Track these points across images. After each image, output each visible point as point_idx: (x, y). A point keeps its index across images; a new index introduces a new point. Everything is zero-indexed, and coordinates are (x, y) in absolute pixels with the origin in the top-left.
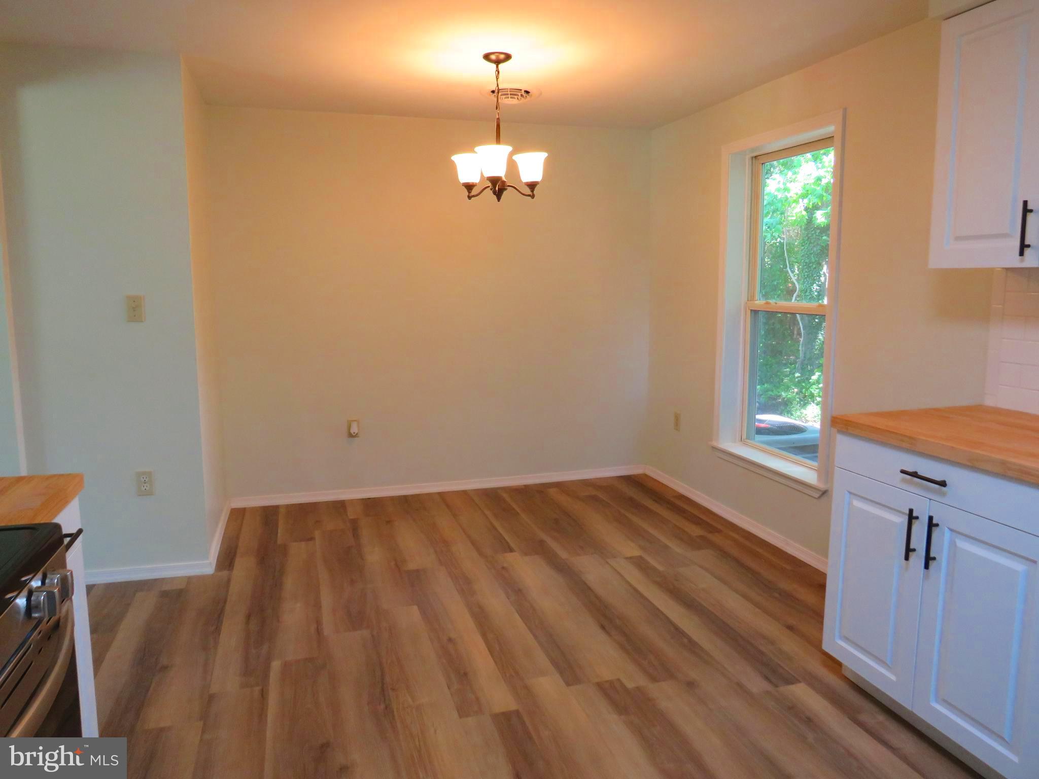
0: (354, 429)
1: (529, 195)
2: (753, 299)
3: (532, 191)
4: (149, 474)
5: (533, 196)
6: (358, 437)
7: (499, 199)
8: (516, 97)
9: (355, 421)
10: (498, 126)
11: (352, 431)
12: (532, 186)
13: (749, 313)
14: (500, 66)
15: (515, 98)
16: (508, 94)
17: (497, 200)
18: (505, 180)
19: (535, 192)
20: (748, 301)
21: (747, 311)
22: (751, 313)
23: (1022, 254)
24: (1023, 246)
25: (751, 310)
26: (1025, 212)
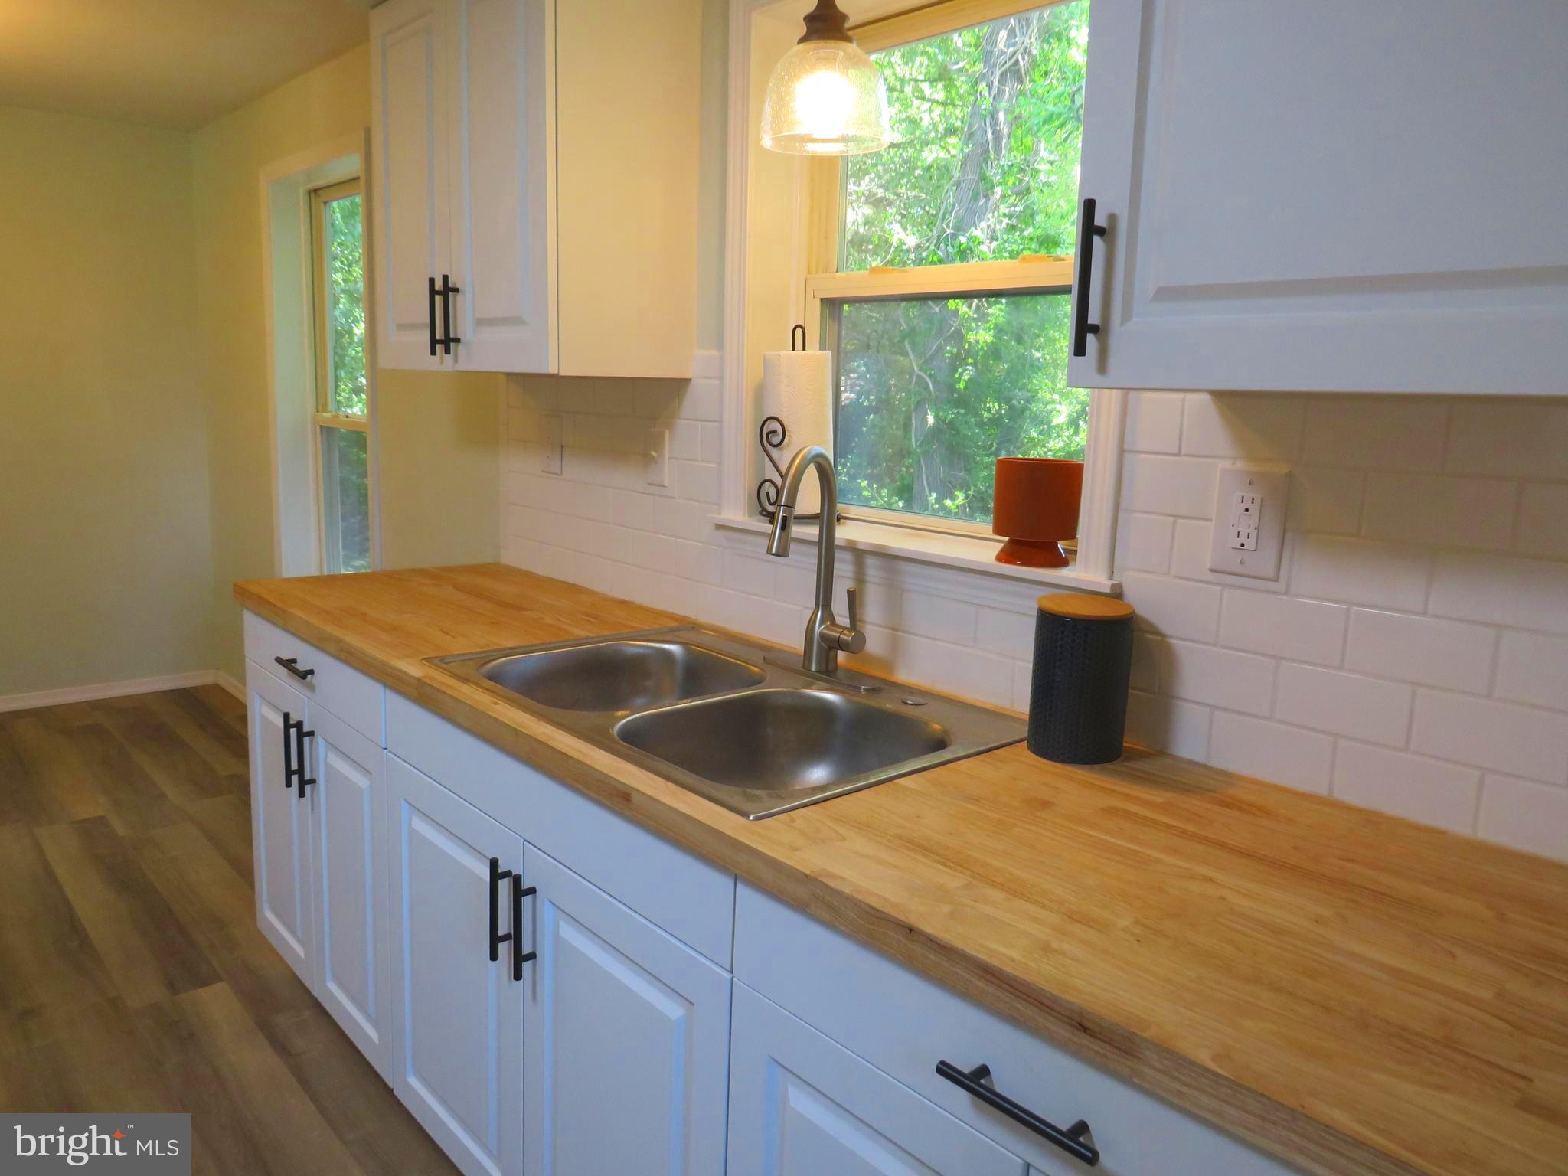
2: (325, 409)
13: (319, 430)
20: (317, 412)
21: (315, 427)
22: (321, 430)
23: (433, 352)
24: (434, 342)
25: (321, 426)
26: (433, 292)
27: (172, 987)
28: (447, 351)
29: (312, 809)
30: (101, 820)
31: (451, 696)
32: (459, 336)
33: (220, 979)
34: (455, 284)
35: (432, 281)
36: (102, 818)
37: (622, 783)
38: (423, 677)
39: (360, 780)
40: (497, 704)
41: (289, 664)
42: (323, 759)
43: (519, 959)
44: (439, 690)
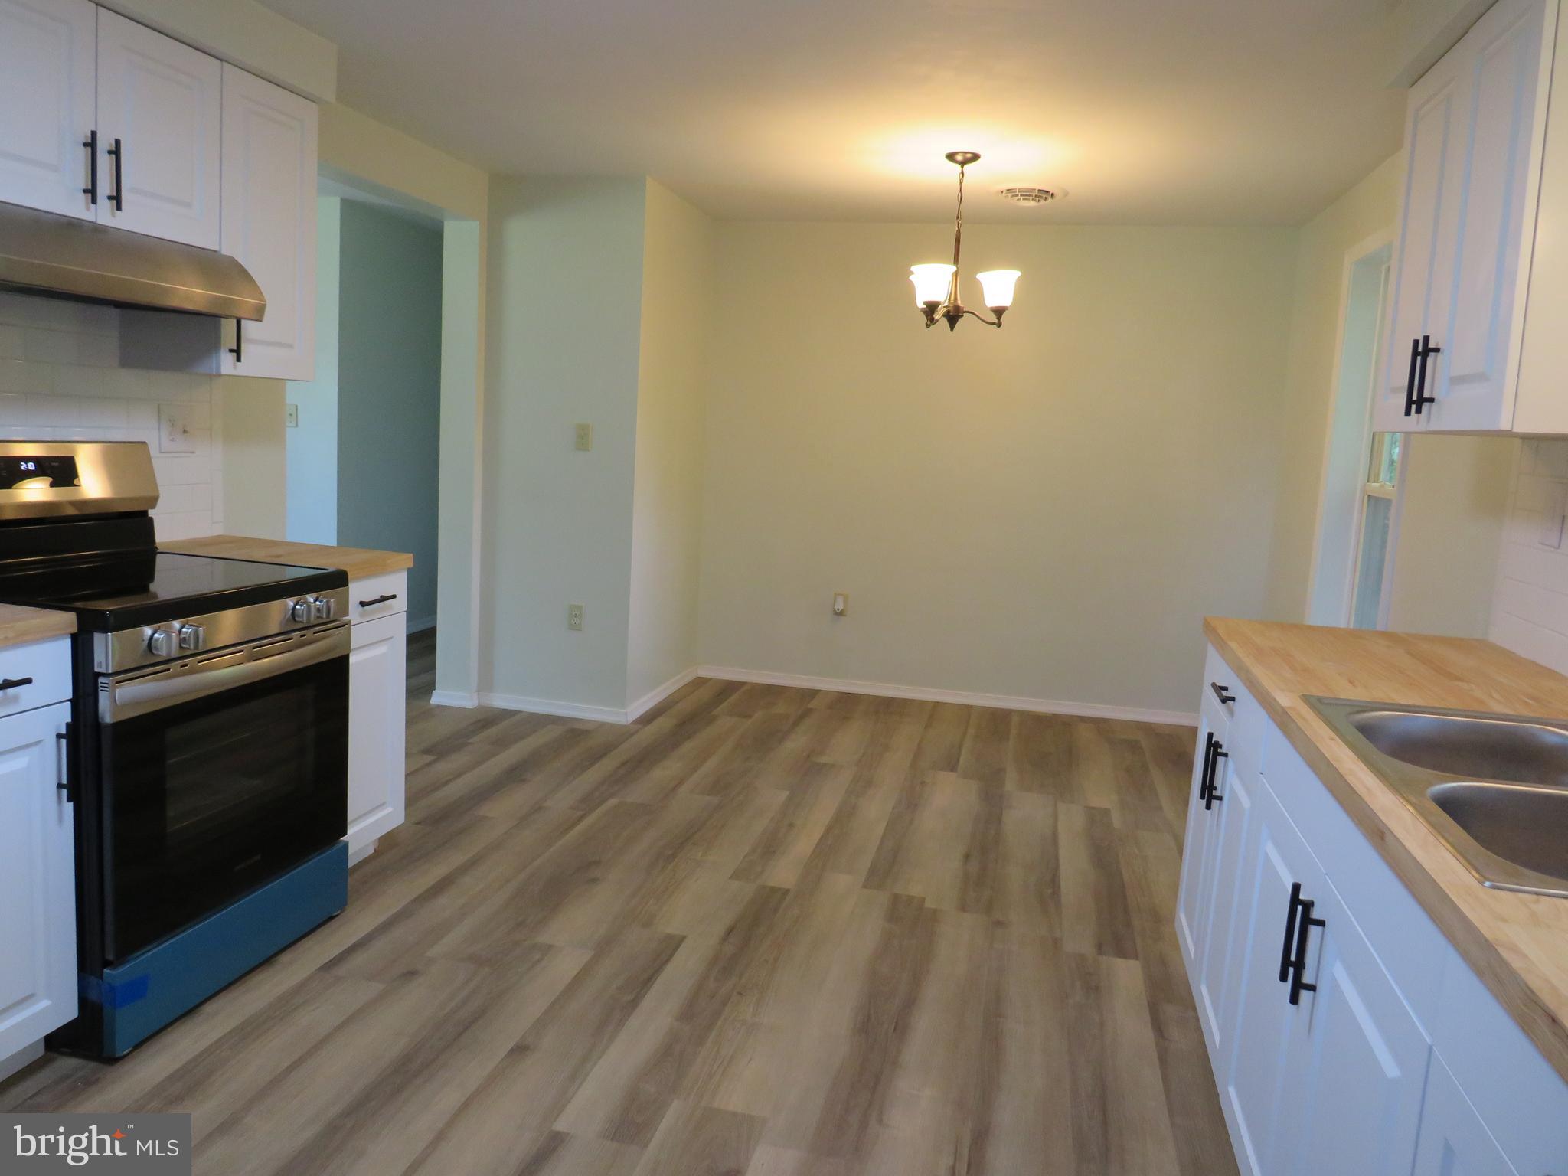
0: (840, 606)
1: (994, 324)
2: (1378, 480)
3: (999, 318)
4: (580, 608)
5: (999, 325)
6: (845, 616)
7: (952, 327)
8: (1031, 198)
9: (841, 595)
10: (958, 240)
11: (836, 608)
12: (999, 312)
13: (1366, 497)
14: (965, 167)
15: (1029, 199)
16: (1017, 195)
17: (950, 329)
18: (961, 305)
19: (1001, 320)
20: (1368, 481)
21: (1364, 497)
22: (1369, 501)
23: (1408, 413)
24: (1410, 402)
25: (1369, 496)
26: (1415, 353)
27: (1100, 948)
28: (1419, 411)
29: (1217, 825)
30: (1106, 812)
31: (1298, 727)
32: (1435, 396)
33: (1137, 958)
34: (1437, 344)
35: (1416, 342)
36: (1109, 810)
37: (1383, 823)
38: (1289, 708)
39: (1246, 802)
40: (1333, 739)
41: (1219, 689)
42: (1228, 777)
43: (1298, 987)
44: (1292, 720)
